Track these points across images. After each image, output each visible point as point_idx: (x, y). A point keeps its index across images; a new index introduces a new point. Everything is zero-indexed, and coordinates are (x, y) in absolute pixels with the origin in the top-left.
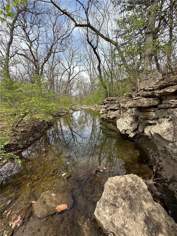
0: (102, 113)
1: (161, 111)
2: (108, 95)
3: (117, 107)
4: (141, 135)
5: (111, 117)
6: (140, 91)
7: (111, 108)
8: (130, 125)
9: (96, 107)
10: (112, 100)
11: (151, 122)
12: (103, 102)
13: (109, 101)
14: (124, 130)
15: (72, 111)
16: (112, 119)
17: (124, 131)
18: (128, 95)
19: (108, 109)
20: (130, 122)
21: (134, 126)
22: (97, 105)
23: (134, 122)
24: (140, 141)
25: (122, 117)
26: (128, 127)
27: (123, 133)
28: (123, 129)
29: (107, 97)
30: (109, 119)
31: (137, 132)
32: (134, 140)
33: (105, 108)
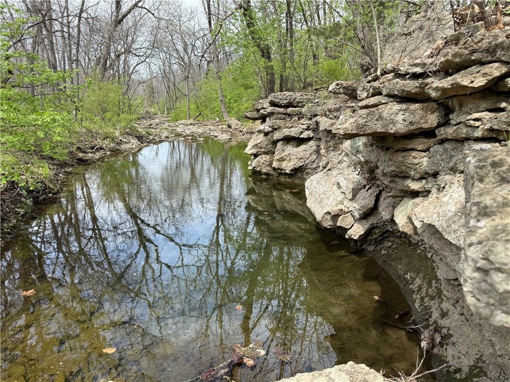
0: (254, 151)
1: (446, 150)
2: (278, 82)
3: (308, 129)
4: (387, 231)
5: (288, 166)
6: (382, 75)
7: (286, 132)
8: (350, 197)
9: (230, 127)
10: (290, 105)
11: (415, 186)
12: (258, 110)
13: (280, 106)
14: (328, 213)
15: (134, 142)
16: (290, 175)
17: (329, 217)
18: (344, 88)
19: (277, 135)
20: (351, 186)
21: (365, 198)
22: (234, 122)
23: (365, 186)
24: (383, 252)
25: (324, 168)
26: (345, 203)
27: (328, 224)
28: (325, 211)
29: (272, 90)
30: (280, 174)
31: (372, 220)
32: (363, 250)
33: (266, 134)
